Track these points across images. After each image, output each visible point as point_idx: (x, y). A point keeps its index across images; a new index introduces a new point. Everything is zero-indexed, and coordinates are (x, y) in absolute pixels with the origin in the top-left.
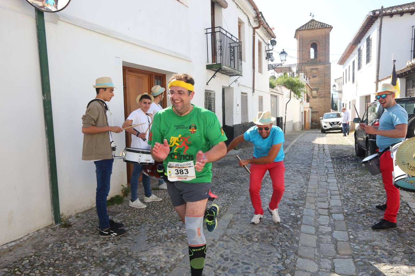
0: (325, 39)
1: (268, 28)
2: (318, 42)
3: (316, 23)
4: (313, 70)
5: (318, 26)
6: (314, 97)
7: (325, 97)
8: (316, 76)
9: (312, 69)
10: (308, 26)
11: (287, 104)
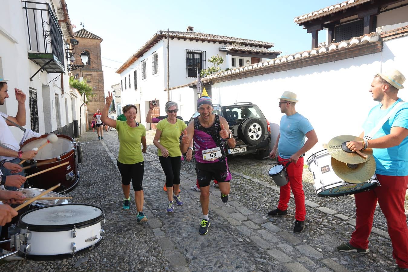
0: (97, 49)
1: (71, 25)
2: (91, 51)
3: (87, 33)
4: (88, 76)
5: (90, 37)
6: (91, 101)
7: (100, 101)
8: (91, 82)
9: (86, 75)
10: (80, 34)
11: (81, 107)
